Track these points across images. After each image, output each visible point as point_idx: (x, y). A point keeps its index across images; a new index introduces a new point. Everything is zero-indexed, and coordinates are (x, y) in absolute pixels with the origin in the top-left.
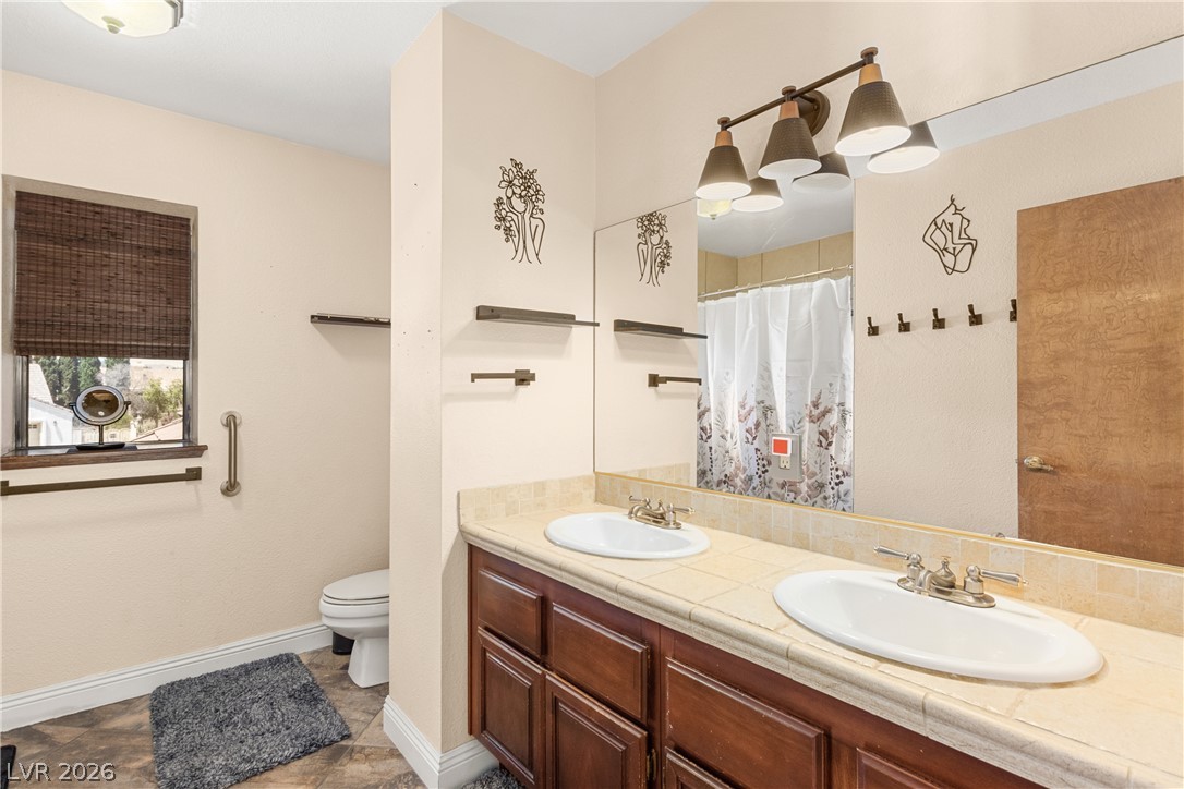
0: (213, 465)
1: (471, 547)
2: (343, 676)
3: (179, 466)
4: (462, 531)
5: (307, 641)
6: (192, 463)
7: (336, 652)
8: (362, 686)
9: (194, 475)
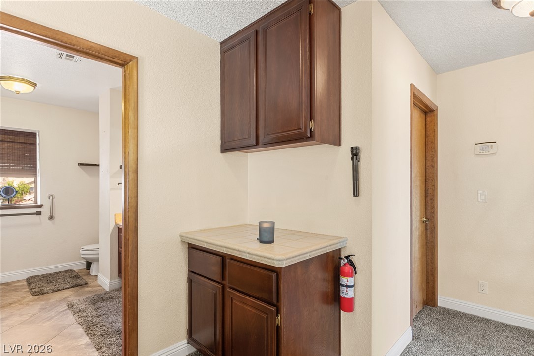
0: (45, 211)
1: (119, 228)
2: (89, 274)
3: (35, 210)
4: (116, 224)
5: (78, 266)
6: (38, 210)
7: (87, 269)
8: (94, 275)
9: (39, 213)
